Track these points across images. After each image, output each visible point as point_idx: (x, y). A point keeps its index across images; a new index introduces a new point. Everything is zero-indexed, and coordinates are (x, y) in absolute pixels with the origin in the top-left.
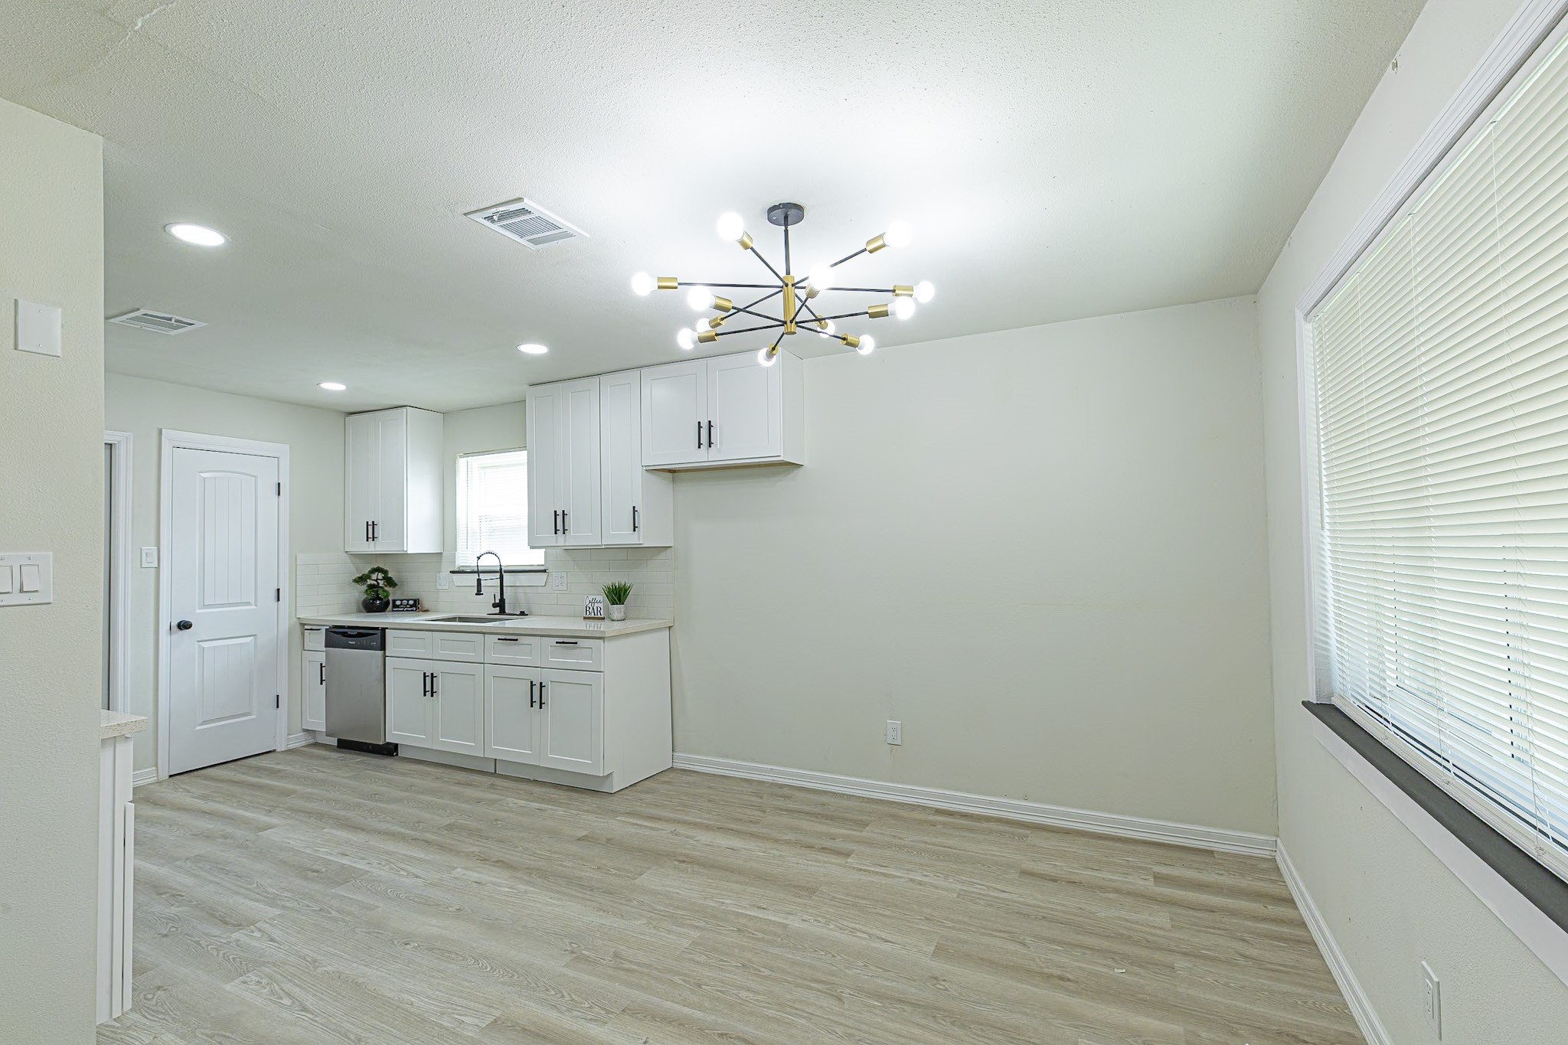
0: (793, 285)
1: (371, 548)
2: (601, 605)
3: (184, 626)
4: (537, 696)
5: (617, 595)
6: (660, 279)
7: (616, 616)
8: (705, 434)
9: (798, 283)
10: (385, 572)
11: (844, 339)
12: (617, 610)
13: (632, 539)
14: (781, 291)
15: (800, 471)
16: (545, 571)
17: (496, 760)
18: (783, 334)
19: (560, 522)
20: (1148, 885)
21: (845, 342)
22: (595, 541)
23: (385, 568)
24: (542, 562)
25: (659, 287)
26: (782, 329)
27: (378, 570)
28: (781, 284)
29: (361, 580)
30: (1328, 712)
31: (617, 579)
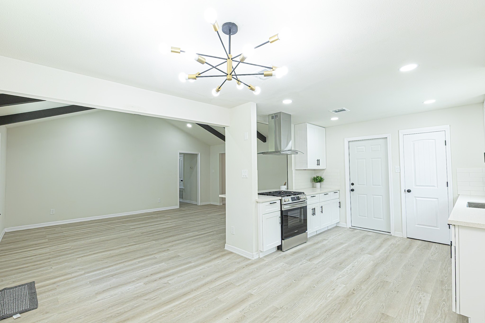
0: (232, 59)
3: (409, 191)
6: (172, 48)
9: (233, 58)
11: (250, 87)
14: (226, 61)
18: (226, 80)
21: (250, 88)
25: (172, 51)
26: (225, 78)
28: (226, 57)
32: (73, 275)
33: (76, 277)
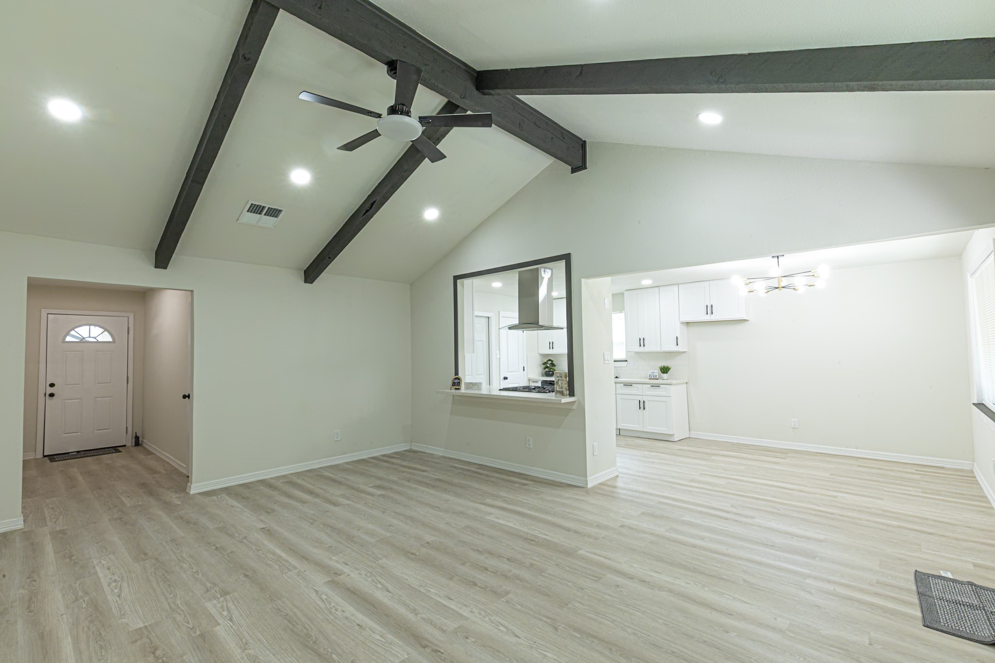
1: (551, 352)
2: (657, 374)
3: (505, 378)
4: (642, 405)
5: (665, 370)
7: (665, 378)
8: (710, 310)
10: (552, 361)
12: (665, 376)
13: (676, 349)
15: (749, 321)
16: (626, 361)
17: (620, 429)
19: (642, 342)
20: (914, 471)
22: (658, 349)
23: (552, 359)
24: (625, 358)
27: (550, 360)
29: (545, 363)
30: (981, 406)
31: (666, 364)
32: (831, 587)
33: (829, 582)
